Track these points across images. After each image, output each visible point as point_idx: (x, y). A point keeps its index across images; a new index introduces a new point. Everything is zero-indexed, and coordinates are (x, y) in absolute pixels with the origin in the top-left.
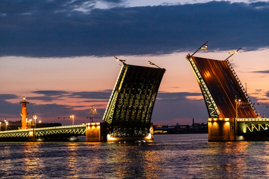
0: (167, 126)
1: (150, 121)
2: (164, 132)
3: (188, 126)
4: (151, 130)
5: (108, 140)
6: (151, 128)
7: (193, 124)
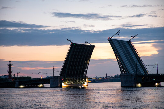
0: (91, 78)
1: (86, 75)
2: (90, 81)
3: (103, 78)
4: (87, 80)
5: (62, 86)
6: (87, 79)
7: (106, 77)
